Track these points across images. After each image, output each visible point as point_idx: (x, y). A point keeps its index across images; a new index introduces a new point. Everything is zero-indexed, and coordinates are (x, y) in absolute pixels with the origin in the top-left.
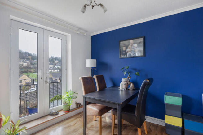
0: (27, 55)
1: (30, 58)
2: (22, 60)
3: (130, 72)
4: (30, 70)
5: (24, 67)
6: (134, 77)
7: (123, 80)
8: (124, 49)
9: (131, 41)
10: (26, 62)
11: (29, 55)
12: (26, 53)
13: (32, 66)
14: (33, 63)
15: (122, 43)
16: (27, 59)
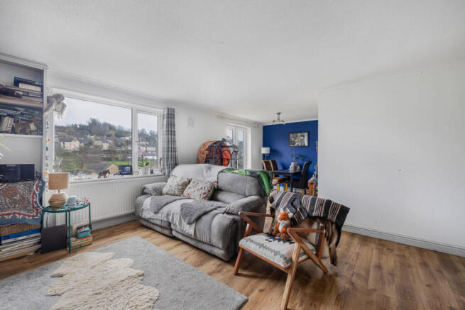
0: (108, 129)
1: (114, 135)
2: (99, 138)
3: (297, 158)
4: (116, 156)
5: (104, 151)
6: (300, 162)
7: (292, 163)
8: (293, 139)
9: (299, 134)
10: (107, 142)
11: (111, 128)
12: (105, 124)
13: (118, 149)
14: (119, 144)
15: (291, 136)
16: (108, 136)
